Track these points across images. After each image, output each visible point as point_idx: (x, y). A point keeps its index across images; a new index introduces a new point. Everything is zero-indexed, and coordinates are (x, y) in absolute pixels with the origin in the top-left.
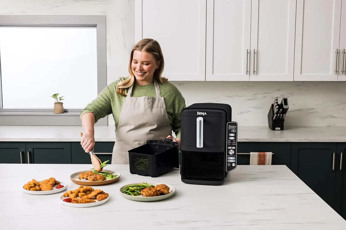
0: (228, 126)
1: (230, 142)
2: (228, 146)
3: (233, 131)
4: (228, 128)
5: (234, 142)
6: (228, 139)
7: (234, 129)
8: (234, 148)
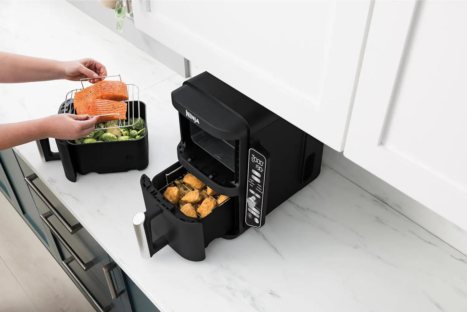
0: (251, 156)
1: (252, 182)
2: (250, 187)
3: (258, 169)
4: (250, 158)
5: (259, 186)
6: (250, 177)
7: (260, 166)
8: (258, 196)
